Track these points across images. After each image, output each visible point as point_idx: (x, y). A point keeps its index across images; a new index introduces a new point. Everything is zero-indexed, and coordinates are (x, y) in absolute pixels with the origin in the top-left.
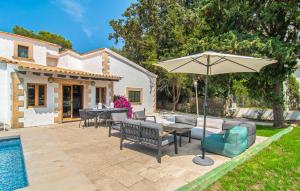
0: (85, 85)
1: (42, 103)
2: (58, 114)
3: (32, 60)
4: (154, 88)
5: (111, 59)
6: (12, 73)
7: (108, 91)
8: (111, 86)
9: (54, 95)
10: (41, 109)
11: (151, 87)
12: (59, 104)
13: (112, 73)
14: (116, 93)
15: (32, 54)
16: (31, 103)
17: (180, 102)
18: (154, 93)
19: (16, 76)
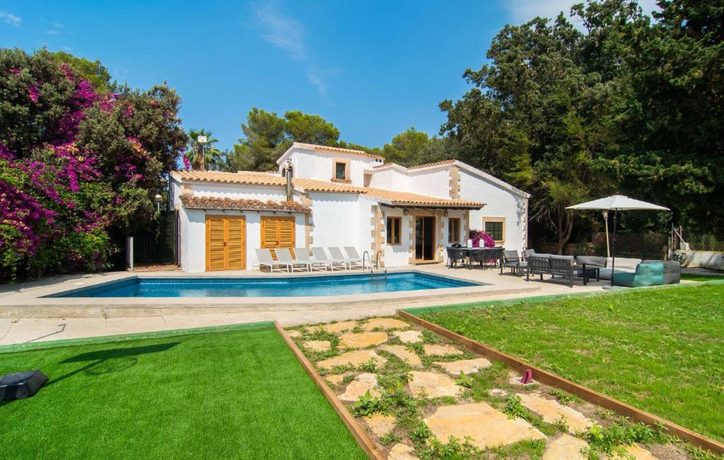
0: (437, 217)
1: (398, 241)
2: (412, 254)
3: (349, 181)
4: (525, 216)
5: (463, 175)
6: (374, 208)
7: (463, 223)
8: (467, 216)
9: (408, 230)
10: (397, 247)
11: (519, 215)
12: (412, 242)
13: (464, 198)
14: (472, 228)
15: (349, 172)
16: (389, 241)
17: (571, 241)
18: (524, 225)
19: (379, 210)
